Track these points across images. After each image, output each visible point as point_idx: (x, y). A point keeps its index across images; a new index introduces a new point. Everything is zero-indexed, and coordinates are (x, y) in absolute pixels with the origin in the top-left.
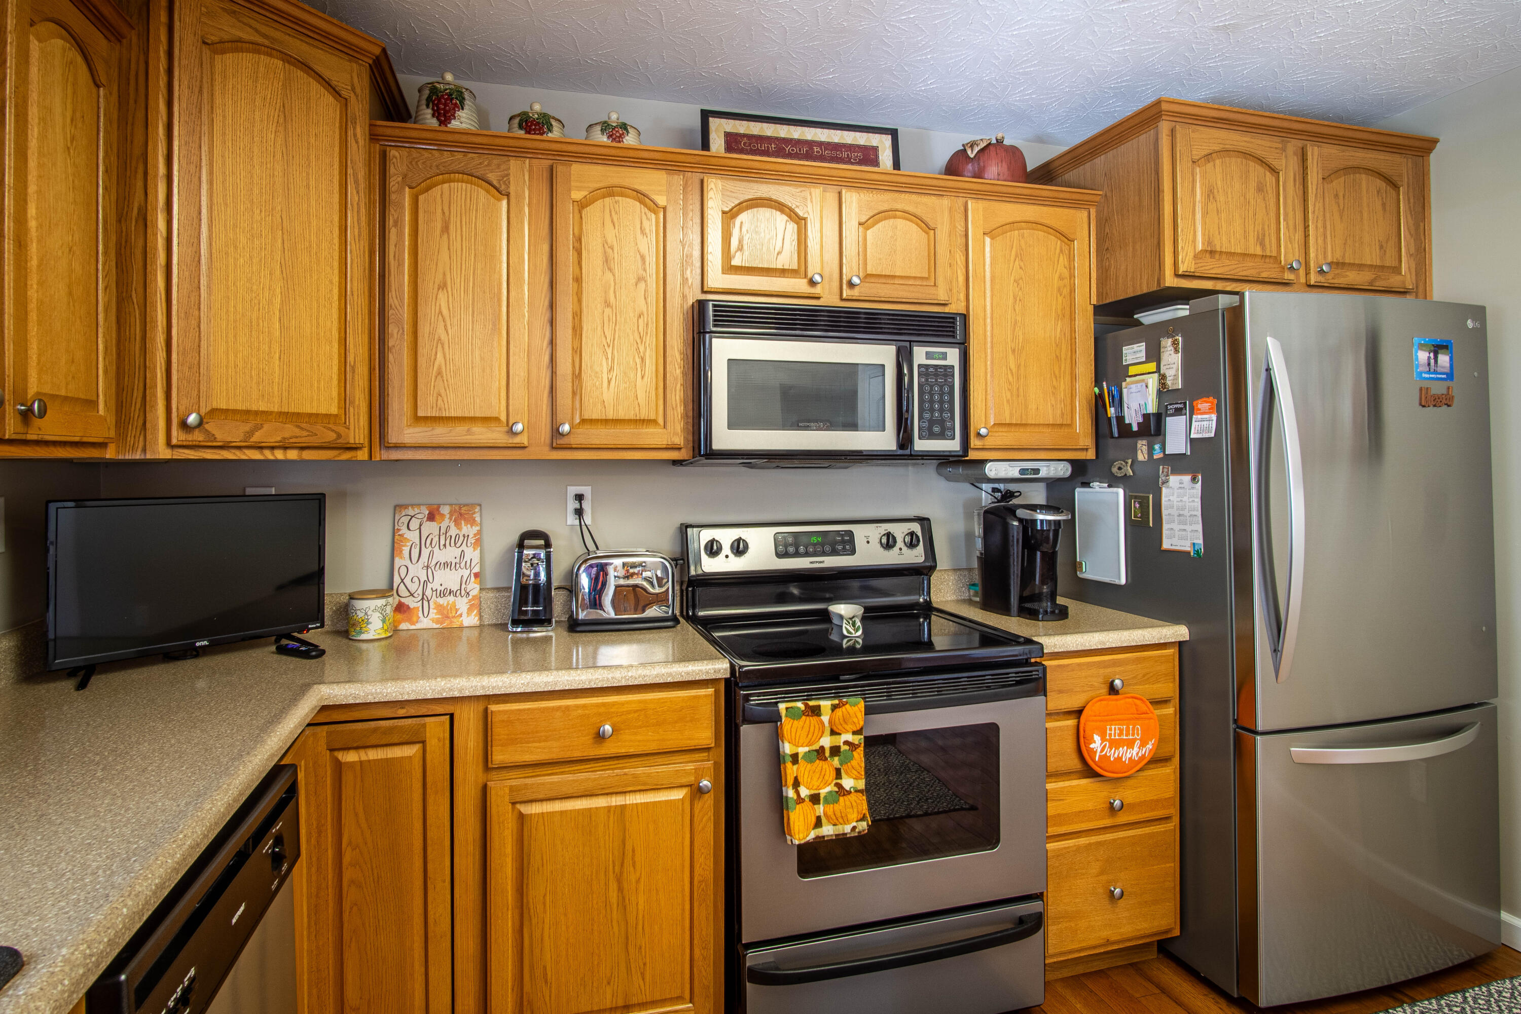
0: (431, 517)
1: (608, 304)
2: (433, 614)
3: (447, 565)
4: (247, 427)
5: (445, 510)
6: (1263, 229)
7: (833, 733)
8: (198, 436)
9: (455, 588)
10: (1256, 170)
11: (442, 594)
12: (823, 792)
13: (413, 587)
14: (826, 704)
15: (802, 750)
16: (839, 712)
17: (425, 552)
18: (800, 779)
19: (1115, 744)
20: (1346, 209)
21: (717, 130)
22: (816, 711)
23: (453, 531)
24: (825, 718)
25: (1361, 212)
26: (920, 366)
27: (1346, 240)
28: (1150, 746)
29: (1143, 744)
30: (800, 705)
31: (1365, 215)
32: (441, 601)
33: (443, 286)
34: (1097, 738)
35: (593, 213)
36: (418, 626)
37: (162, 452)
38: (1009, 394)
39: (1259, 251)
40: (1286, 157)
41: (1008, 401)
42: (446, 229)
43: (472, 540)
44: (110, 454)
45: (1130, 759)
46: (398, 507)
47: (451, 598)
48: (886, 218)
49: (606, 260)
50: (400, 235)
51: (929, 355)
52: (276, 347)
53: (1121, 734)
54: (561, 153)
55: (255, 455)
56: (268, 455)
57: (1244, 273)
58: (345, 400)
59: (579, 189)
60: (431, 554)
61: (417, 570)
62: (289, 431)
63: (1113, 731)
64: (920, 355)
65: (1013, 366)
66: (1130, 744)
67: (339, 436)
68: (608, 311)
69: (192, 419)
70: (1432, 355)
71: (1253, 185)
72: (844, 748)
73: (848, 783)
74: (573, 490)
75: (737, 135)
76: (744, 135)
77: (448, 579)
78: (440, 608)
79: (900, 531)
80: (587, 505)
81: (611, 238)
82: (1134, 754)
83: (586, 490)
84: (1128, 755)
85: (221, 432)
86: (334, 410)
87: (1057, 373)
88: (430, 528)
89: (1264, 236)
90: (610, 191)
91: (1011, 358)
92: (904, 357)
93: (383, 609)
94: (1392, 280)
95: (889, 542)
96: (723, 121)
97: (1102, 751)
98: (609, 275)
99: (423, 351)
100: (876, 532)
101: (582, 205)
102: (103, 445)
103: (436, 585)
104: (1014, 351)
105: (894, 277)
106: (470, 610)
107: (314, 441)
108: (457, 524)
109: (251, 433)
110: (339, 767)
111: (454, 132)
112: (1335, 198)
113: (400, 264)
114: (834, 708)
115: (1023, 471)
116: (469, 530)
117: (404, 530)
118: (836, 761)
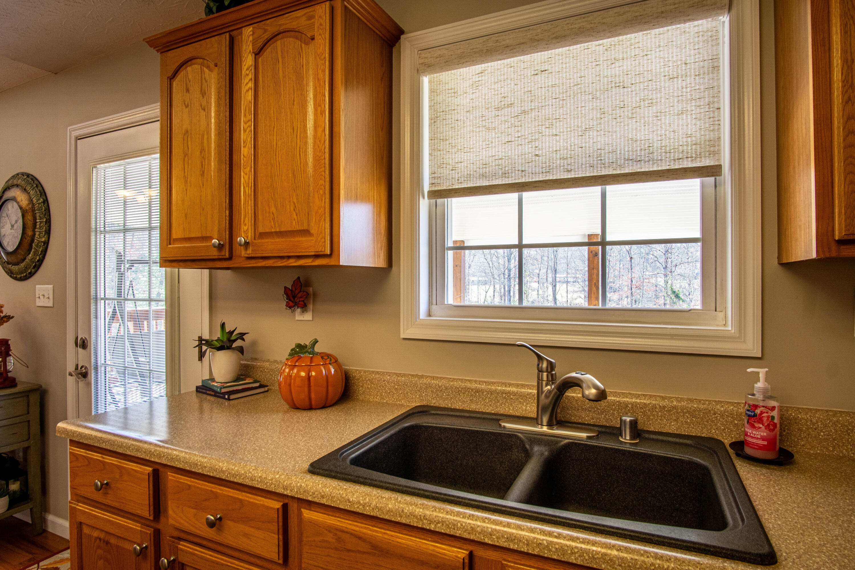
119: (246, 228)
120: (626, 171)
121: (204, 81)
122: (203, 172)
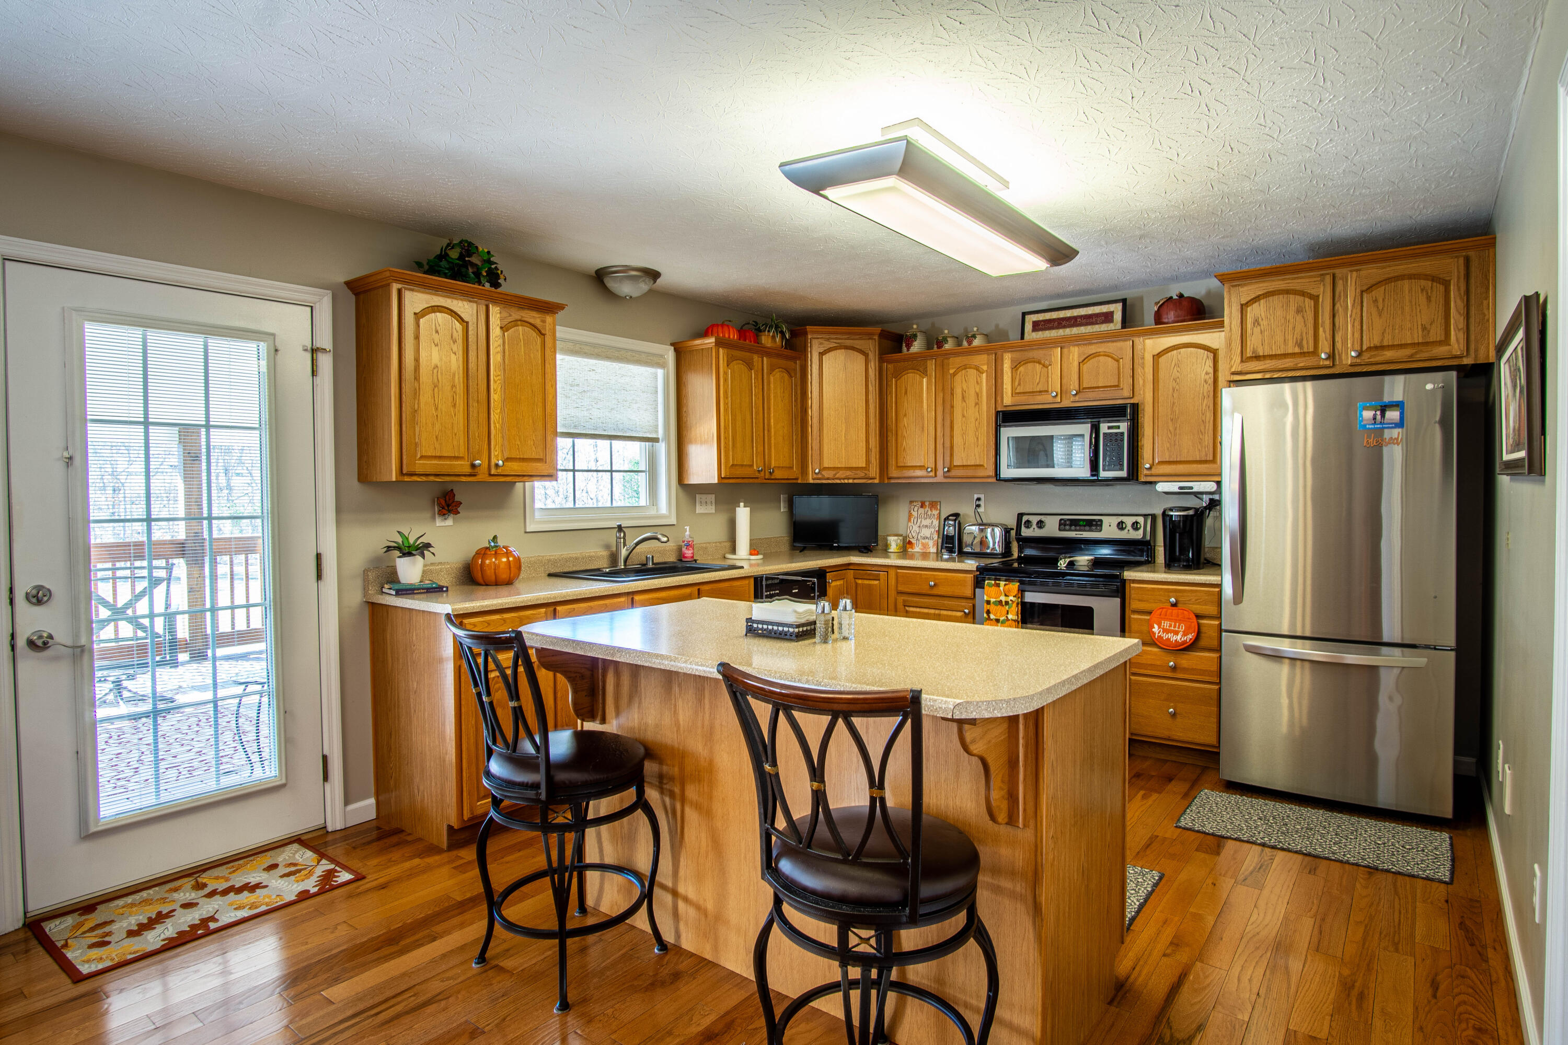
0: (922, 507)
1: (964, 416)
2: (920, 546)
3: (926, 526)
4: (834, 472)
5: (927, 504)
6: (1301, 335)
7: (1006, 595)
8: (820, 476)
9: (929, 536)
10: (1295, 300)
11: (924, 538)
12: (1001, 619)
13: (914, 535)
14: (1002, 583)
15: (992, 600)
16: (1007, 587)
17: (919, 521)
18: (991, 611)
19: (1167, 631)
20: (1385, 309)
21: (1029, 321)
22: (998, 585)
23: (929, 513)
24: (1001, 588)
25: (1402, 308)
26: (1104, 434)
27: (1385, 330)
28: (1190, 636)
29: (1185, 634)
30: (993, 582)
31: (1407, 309)
32: (923, 541)
33: (905, 415)
34: (1156, 626)
35: (958, 378)
36: (915, 550)
37: (811, 481)
38: (1168, 445)
39: (1297, 350)
40: (1324, 285)
41: (1168, 449)
42: (906, 393)
43: (936, 517)
44: (799, 481)
45: (1176, 640)
46: (911, 502)
47: (927, 540)
48: (1094, 357)
49: (963, 398)
50: (892, 397)
51: (1109, 428)
52: (843, 446)
53: (1170, 626)
54: (946, 354)
55: (838, 481)
56: (843, 481)
57: (1283, 366)
58: (868, 461)
59: (952, 368)
60: (921, 522)
61: (916, 528)
62: (848, 473)
63: (1166, 624)
64: (1104, 428)
65: (1171, 429)
66: (1176, 633)
67: (866, 474)
68: (964, 419)
69: (817, 471)
70: (1378, 413)
71: (1293, 308)
72: (1010, 602)
73: (1010, 617)
74: (976, 496)
75: (1038, 321)
76: (1042, 321)
77: (926, 532)
78: (923, 544)
79: (1129, 521)
80: (982, 503)
81: (965, 388)
82: (1179, 638)
83: (982, 496)
84: (1174, 638)
85: (826, 474)
86: (864, 466)
87: (1203, 431)
88: (921, 510)
89: (1302, 339)
90: (965, 367)
91: (1170, 424)
92: (1095, 429)
93: (896, 541)
94: (1434, 351)
95: (1121, 526)
96: (1032, 316)
97: (1159, 633)
98: (964, 404)
99: (899, 441)
100: (1115, 521)
101: (954, 374)
102: (797, 479)
103: (922, 534)
104: (1172, 420)
105: (1098, 387)
106: (933, 546)
107: (856, 476)
108: (931, 510)
109: (836, 474)
110: (856, 584)
111: (912, 354)
112: (1374, 302)
113: (892, 408)
114: (1005, 585)
115: (1181, 488)
116: (936, 512)
117: (912, 511)
118: (1007, 607)
119: (496, 453)
120: (628, 435)
121: (454, 330)
122: (455, 405)
